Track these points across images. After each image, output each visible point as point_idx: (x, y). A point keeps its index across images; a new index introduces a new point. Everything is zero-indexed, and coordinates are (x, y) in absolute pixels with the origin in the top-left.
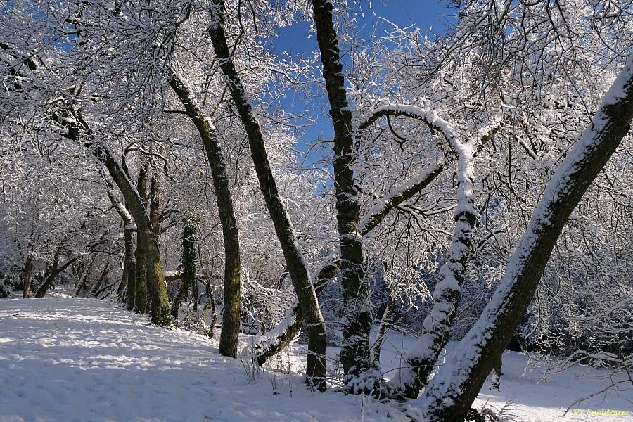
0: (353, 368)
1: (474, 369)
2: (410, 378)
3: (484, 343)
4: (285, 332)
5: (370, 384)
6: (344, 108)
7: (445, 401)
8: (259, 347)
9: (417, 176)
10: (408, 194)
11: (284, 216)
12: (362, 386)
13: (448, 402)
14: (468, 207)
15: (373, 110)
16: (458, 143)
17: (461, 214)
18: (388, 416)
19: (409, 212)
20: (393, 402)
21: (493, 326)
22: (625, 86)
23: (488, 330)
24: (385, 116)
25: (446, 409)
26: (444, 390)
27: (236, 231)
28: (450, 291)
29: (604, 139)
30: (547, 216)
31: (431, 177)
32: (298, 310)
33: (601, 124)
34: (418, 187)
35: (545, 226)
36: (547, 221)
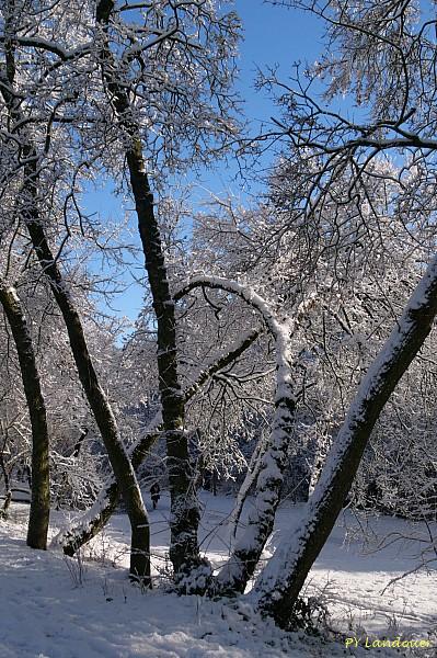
0: (183, 566)
1: (299, 561)
2: (237, 571)
3: (308, 536)
4: (98, 516)
5: (202, 583)
6: (167, 302)
7: (274, 595)
8: (70, 535)
9: (232, 343)
10: (223, 363)
11: (105, 408)
12: (194, 585)
13: (277, 596)
14: (287, 393)
15: (188, 281)
16: (276, 323)
17: (282, 400)
18: (223, 616)
19: (225, 381)
20: (225, 599)
21: (315, 519)
22: (426, 292)
23: (311, 523)
24: (200, 288)
25: (275, 602)
26: (272, 584)
27: (43, 410)
28: (273, 479)
29: (409, 341)
30: (361, 413)
31: (246, 344)
32: (112, 492)
33: (407, 327)
34: (233, 356)
35: (359, 422)
36: (361, 418)
